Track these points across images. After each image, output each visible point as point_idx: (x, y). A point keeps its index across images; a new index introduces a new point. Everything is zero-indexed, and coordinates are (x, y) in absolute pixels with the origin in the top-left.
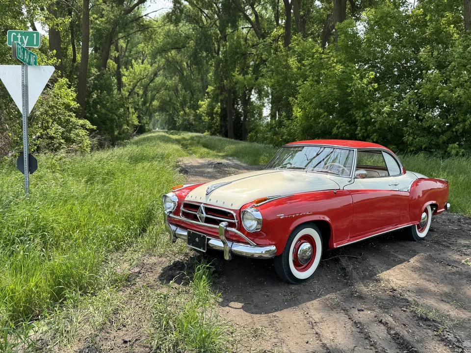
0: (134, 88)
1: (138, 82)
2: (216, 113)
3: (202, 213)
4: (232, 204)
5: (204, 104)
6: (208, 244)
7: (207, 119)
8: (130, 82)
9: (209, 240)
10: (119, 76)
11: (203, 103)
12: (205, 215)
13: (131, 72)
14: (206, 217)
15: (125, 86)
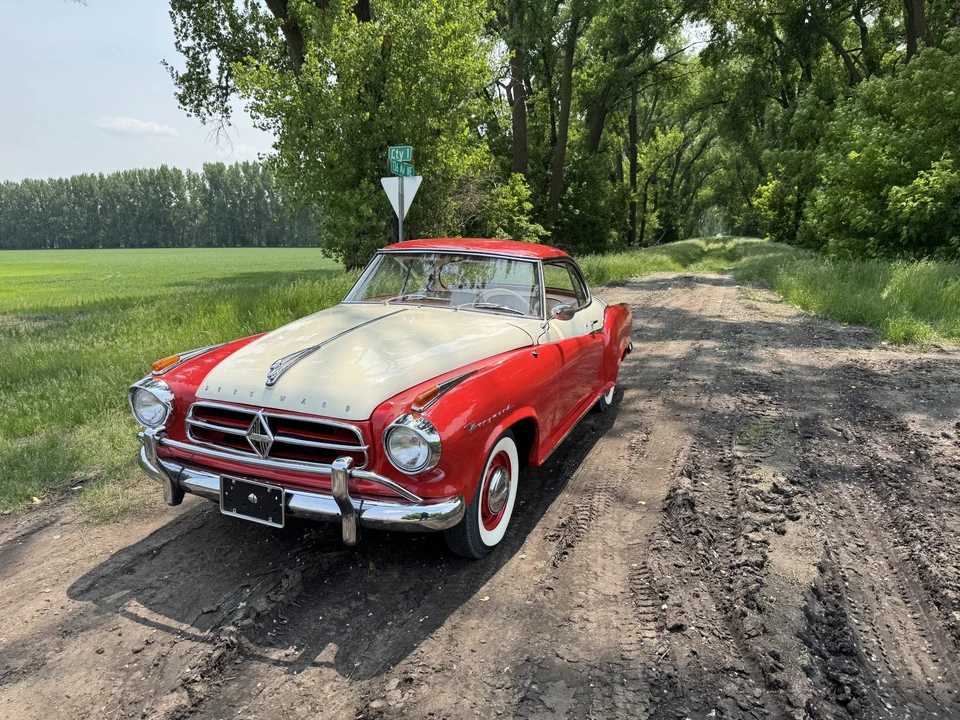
0: (655, 171)
1: (663, 161)
2: (789, 205)
3: (263, 432)
4: (348, 408)
5: (768, 189)
6: (288, 509)
7: (771, 214)
8: (651, 162)
9: (289, 496)
10: (633, 154)
11: (765, 187)
12: (270, 437)
13: (651, 147)
14: (275, 442)
15: (641, 169)
